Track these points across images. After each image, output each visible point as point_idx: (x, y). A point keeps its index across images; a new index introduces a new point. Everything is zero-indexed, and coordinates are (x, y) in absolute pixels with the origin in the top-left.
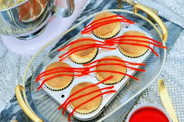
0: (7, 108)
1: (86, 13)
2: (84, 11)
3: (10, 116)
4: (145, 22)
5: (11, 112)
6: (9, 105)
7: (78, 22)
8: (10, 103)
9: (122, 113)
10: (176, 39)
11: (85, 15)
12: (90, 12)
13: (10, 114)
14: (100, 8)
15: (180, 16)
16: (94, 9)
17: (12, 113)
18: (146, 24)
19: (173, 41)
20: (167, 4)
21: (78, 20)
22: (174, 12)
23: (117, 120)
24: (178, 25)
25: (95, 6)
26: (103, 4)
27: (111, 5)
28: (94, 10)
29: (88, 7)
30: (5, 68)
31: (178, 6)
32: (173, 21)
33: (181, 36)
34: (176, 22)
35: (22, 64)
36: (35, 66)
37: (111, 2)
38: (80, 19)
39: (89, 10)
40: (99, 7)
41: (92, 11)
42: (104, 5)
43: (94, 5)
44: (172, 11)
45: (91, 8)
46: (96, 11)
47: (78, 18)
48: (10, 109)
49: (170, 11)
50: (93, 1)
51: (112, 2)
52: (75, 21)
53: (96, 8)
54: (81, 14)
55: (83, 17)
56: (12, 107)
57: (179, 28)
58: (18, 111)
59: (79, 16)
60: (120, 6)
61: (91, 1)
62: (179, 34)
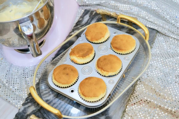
0: (21, 111)
1: (76, 28)
2: (74, 27)
3: (25, 117)
4: (127, 30)
5: (25, 113)
6: (22, 108)
7: (71, 35)
8: (23, 107)
9: (124, 99)
10: (154, 40)
11: (76, 30)
12: (80, 27)
13: (24, 115)
14: (88, 23)
15: (154, 23)
16: (83, 24)
17: (26, 114)
18: (128, 31)
19: (152, 41)
20: (141, 15)
21: (71, 34)
22: (148, 21)
23: (121, 105)
24: (153, 29)
25: (84, 22)
26: (90, 20)
27: (97, 20)
29: (78, 24)
30: (12, 79)
31: (150, 16)
32: (150, 26)
33: (157, 37)
34: (152, 27)
35: (28, 74)
36: (40, 74)
37: (96, 18)
38: (73, 33)
39: (79, 26)
40: (87, 22)
41: (81, 26)
42: (91, 21)
43: (82, 22)
44: (146, 20)
45: (80, 24)
46: (85, 26)
47: (71, 33)
48: (23, 111)
49: (145, 20)
50: (81, 19)
51: (97, 18)
52: (69, 35)
53: (84, 23)
54: (73, 29)
55: (75, 31)
56: (25, 109)
57: (155, 31)
58: (32, 112)
59: (71, 31)
60: (104, 20)
61: (79, 19)
62: (156, 36)
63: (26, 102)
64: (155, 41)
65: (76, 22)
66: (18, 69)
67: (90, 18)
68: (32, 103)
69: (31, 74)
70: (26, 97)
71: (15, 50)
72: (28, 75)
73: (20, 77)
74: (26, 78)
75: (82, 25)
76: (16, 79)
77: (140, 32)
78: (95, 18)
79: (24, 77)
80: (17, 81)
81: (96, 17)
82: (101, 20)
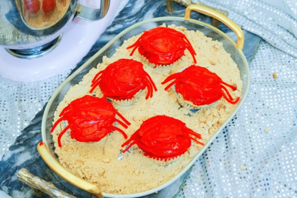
0: (6, 159)
1: (120, 21)
2: (116, 18)
3: (11, 171)
5: (13, 164)
6: (9, 155)
7: (109, 32)
8: (10, 151)
10: (254, 54)
11: (118, 23)
12: (126, 19)
13: (10, 167)
14: (141, 14)
15: (257, 24)
16: (132, 15)
17: (15, 165)
19: (251, 56)
20: (237, 8)
21: (109, 30)
22: (247, 18)
24: (255, 35)
25: (134, 11)
26: (145, 8)
27: (157, 9)
28: (132, 17)
29: (123, 13)
31: (252, 10)
32: (249, 29)
33: (260, 50)
34: (252, 31)
37: (156, 6)
38: (112, 29)
39: (125, 17)
40: (140, 12)
41: (129, 18)
42: (147, 10)
43: (131, 10)
44: (245, 17)
45: (127, 13)
46: (135, 18)
47: (109, 28)
48: (10, 160)
49: (241, 17)
50: (130, 5)
51: (158, 6)
52: (105, 32)
53: (135, 14)
54: (113, 22)
55: (116, 26)
56: (13, 158)
57: (258, 38)
58: (25, 163)
59: (110, 25)
60: (170, 10)
61: (127, 5)
62: (258, 47)
63: (17, 144)
64: (256, 57)
65: (121, 10)
66: (10, 85)
67: (145, 4)
68: (27, 147)
69: (32, 95)
70: (18, 135)
71: (6, 49)
72: (25, 97)
73: (11, 99)
74: (21, 100)
75: (130, 16)
76: (5, 101)
77: (231, 37)
78: (154, 6)
79: (17, 99)
80: (5, 106)
81: (157, 3)
82: (165, 9)
